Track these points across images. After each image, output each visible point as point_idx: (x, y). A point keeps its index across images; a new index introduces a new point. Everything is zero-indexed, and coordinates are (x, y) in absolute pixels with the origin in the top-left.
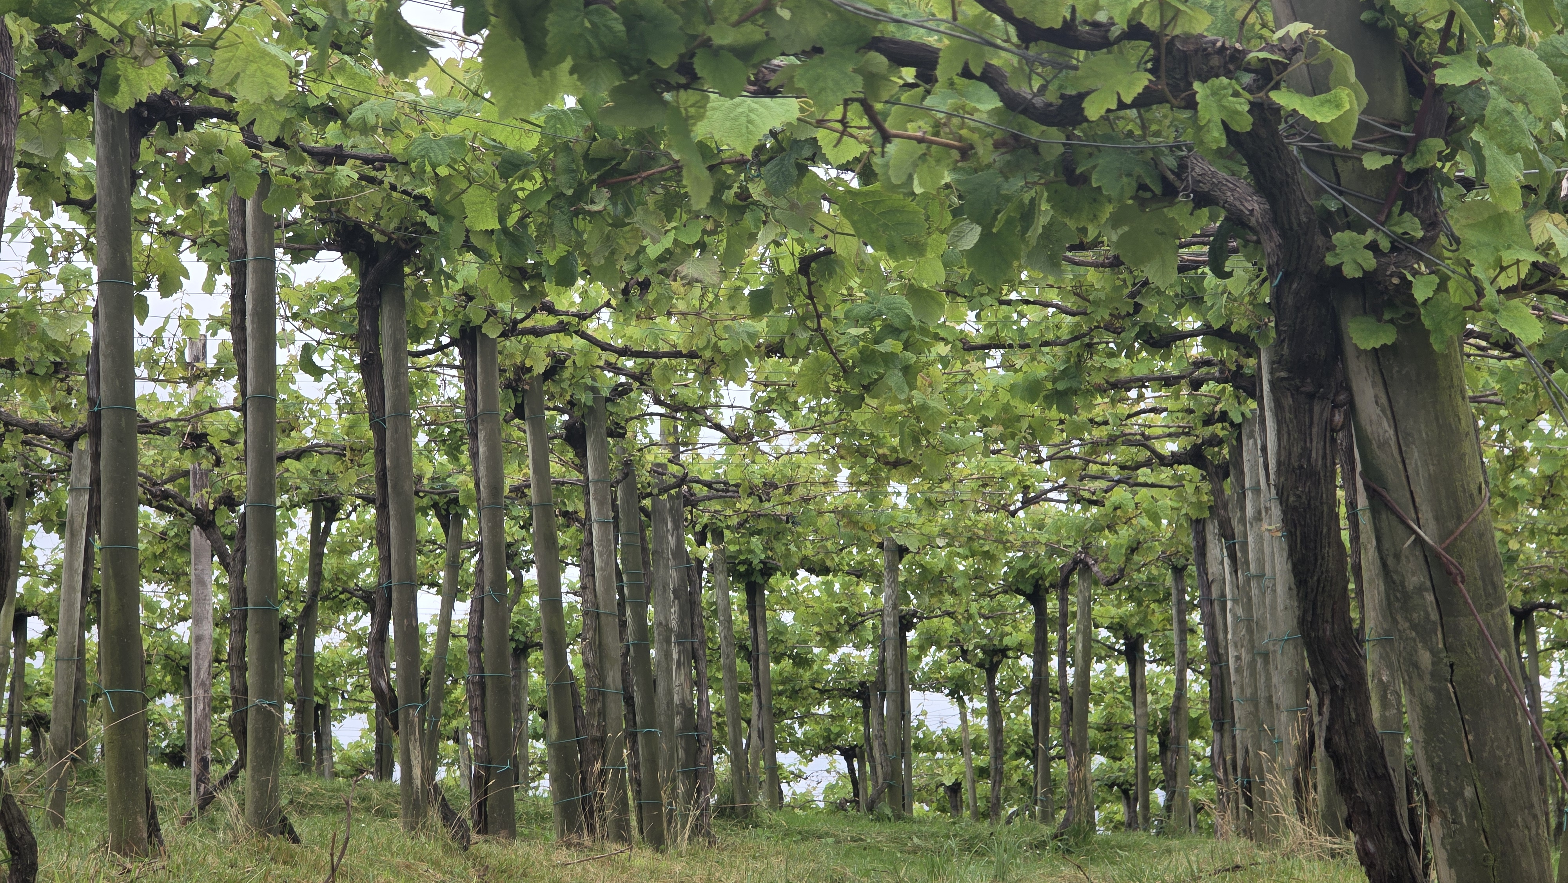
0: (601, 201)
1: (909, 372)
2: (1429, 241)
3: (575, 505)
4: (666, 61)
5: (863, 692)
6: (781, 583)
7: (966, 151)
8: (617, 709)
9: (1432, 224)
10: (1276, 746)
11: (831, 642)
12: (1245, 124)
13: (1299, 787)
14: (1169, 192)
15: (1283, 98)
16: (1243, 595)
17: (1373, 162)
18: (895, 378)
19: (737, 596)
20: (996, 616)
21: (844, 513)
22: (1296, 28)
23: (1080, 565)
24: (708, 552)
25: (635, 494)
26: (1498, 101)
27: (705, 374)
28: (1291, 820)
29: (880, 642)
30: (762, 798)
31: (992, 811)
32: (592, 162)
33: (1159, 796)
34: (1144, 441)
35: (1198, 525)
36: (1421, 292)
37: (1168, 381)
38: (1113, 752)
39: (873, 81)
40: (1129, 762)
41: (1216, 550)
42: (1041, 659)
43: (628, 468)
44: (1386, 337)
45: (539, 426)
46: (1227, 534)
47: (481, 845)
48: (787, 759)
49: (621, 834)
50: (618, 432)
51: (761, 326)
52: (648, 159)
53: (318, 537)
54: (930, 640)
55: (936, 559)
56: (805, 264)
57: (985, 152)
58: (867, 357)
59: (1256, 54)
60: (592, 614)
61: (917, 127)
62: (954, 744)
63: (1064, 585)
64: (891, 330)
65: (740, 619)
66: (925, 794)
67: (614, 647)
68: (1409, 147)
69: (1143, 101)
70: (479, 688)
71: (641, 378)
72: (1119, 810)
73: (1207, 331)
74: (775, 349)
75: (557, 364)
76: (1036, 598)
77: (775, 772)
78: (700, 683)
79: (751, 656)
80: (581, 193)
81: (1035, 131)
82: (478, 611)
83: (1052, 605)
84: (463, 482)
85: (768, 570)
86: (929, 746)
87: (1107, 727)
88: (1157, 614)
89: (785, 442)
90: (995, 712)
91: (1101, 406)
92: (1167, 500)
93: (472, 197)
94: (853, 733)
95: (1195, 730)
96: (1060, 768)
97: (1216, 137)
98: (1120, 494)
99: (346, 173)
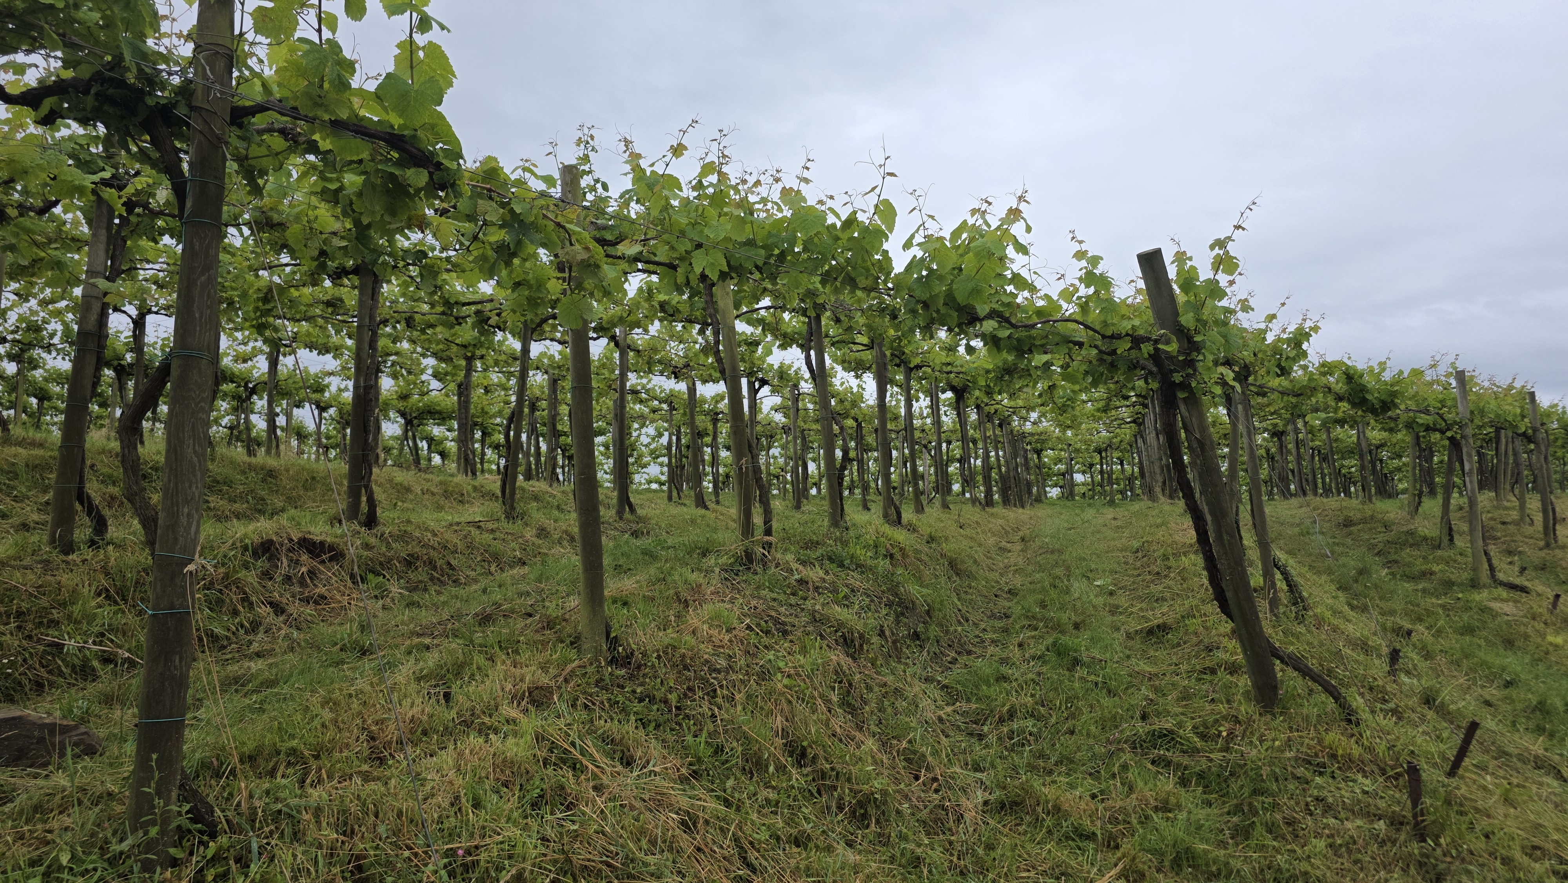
0: (1007, 378)
1: (1073, 408)
2: (1194, 374)
3: (1001, 440)
4: (1026, 349)
5: (1063, 475)
6: (1044, 453)
7: (1090, 362)
8: (1012, 480)
9: (1195, 370)
10: (1157, 482)
11: (1056, 464)
12: (1152, 352)
13: (1163, 490)
14: (1135, 368)
15: (1160, 346)
16: (1147, 450)
17: (1181, 358)
18: (1070, 410)
19: (1035, 456)
20: (1091, 457)
21: (1057, 438)
22: (1162, 331)
23: (1110, 446)
24: (1029, 447)
25: (1013, 436)
26: (1208, 343)
27: (1028, 412)
28: (1160, 496)
29: (1066, 464)
30: (1043, 498)
31: (1093, 497)
32: (1004, 370)
33: (1129, 493)
34: (1123, 419)
35: (1135, 436)
36: (1193, 385)
37: (1127, 406)
38: (1118, 484)
39: (1070, 349)
40: (1122, 486)
41: (1140, 441)
42: (1102, 465)
43: (1012, 431)
44: (1186, 395)
45: (993, 423)
46: (1142, 437)
47: (987, 509)
48: (1048, 489)
49: (1015, 506)
50: (1009, 424)
51: (1039, 401)
52: (1016, 368)
53: (948, 449)
54: (1077, 463)
55: (1078, 446)
56: (1050, 387)
57: (1095, 362)
58: (1064, 405)
59: (1154, 337)
60: (1006, 462)
61: (1080, 358)
62: (1083, 484)
63: (1106, 450)
64: (1068, 400)
65: (1036, 461)
66: (1078, 495)
67: (1011, 468)
68: (1189, 354)
69: (1130, 349)
70: (984, 478)
71: (1014, 413)
72: (1120, 496)
73: (1136, 395)
74: (1042, 405)
75: (996, 411)
76: (1100, 453)
77: (1045, 492)
78: (1029, 474)
79: (1039, 468)
80: (1002, 376)
81: (1105, 357)
82: (983, 462)
83: (1104, 454)
84: (977, 436)
85: (1042, 450)
86: (1078, 485)
87: (1117, 479)
88: (1126, 455)
89: (1045, 424)
90: (1092, 477)
91: (1113, 412)
92: (1128, 431)
93: (979, 379)
94: (1061, 483)
95: (1136, 479)
96: (1107, 488)
97: (1146, 355)
98: (1118, 430)
99: (952, 375)
